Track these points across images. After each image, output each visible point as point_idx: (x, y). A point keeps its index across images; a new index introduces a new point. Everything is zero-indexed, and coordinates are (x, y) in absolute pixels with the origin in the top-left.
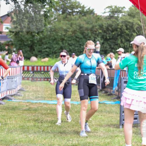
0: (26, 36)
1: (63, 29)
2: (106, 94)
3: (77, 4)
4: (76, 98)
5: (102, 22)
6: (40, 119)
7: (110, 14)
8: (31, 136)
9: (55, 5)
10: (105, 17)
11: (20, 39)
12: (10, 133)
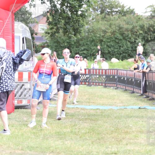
0: (63, 37)
1: (102, 29)
2: (147, 99)
3: (116, 4)
4: (116, 103)
5: (143, 22)
6: (77, 125)
7: (151, 14)
8: (68, 143)
9: (93, 4)
10: (146, 17)
11: (55, 40)
12: (46, 140)
